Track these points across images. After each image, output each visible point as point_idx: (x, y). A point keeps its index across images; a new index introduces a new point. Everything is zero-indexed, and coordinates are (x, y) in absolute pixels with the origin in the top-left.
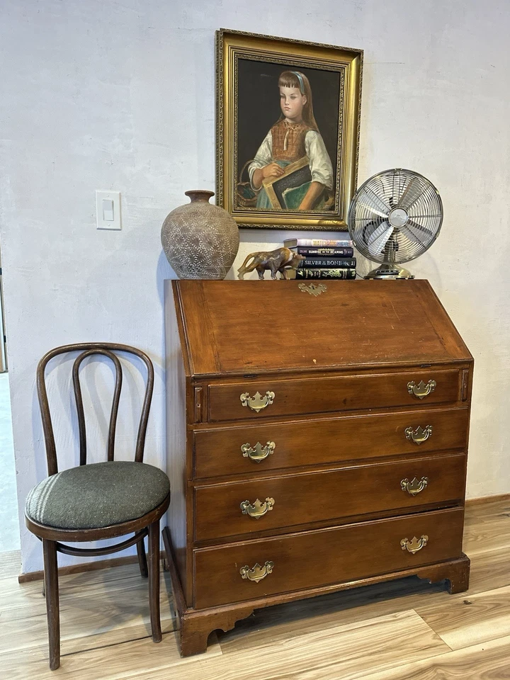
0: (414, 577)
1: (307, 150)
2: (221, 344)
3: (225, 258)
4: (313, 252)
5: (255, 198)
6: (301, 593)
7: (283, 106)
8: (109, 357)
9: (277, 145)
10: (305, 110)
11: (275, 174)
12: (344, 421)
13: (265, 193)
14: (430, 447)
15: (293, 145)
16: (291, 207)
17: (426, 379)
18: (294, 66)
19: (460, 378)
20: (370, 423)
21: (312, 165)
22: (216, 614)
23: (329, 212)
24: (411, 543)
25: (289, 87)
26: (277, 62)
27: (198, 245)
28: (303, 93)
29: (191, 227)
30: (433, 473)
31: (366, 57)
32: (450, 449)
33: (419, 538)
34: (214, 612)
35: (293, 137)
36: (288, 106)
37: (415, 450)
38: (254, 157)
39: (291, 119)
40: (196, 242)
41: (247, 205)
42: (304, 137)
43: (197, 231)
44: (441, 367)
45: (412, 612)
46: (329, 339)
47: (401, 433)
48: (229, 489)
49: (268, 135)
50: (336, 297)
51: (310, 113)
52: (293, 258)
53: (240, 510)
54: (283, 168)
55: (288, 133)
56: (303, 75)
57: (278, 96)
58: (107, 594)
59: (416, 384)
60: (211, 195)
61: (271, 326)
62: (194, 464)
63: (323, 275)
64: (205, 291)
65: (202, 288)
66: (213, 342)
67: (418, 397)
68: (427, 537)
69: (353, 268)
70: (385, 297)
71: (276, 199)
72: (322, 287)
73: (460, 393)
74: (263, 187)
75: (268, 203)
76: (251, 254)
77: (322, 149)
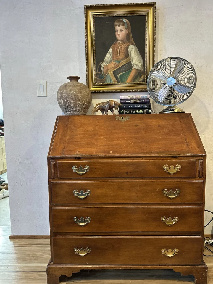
1: (129, 54)
2: (68, 143)
3: (81, 105)
4: (128, 101)
5: (104, 79)
7: (117, 35)
9: (114, 54)
10: (128, 36)
11: (114, 67)
12: (126, 183)
13: (109, 76)
14: (179, 201)
15: (122, 53)
16: (122, 81)
18: (121, 16)
19: (197, 164)
20: (141, 185)
21: (132, 61)
22: (63, 268)
23: (142, 82)
24: (168, 251)
25: (120, 26)
26: (113, 16)
27: (67, 100)
28: (127, 28)
29: (64, 92)
32: (192, 203)
33: (173, 249)
34: (62, 266)
35: (122, 49)
36: (119, 35)
37: (169, 201)
38: (104, 60)
39: (121, 41)
40: (66, 98)
41: (101, 82)
42: (128, 49)
43: (66, 93)
44: (184, 158)
46: (122, 142)
47: (161, 192)
48: (68, 210)
49: (110, 49)
50: (133, 122)
51: (130, 37)
53: (74, 221)
54: (118, 64)
55: (119, 47)
56: (126, 20)
59: (169, 166)
60: (79, 78)
61: (95, 135)
62: (52, 197)
63: (133, 112)
64: (69, 120)
65: (69, 119)
66: (64, 142)
67: (170, 173)
68: (178, 250)
69: (150, 108)
70: (162, 122)
71: (115, 78)
72: (128, 118)
73: (197, 173)
74: (108, 73)
75: (111, 80)
76: (97, 104)
77: (137, 53)
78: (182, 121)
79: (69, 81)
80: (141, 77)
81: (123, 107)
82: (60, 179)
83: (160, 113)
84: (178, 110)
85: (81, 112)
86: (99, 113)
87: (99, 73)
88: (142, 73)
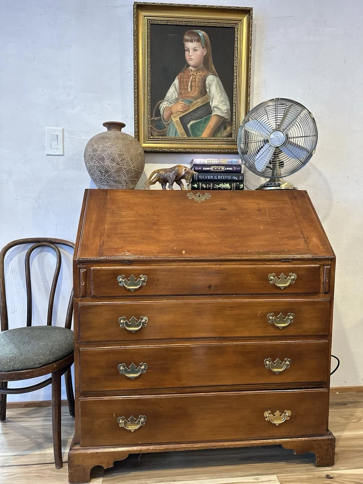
0: (279, 446)
1: (207, 90)
2: (109, 236)
3: (128, 172)
4: (207, 169)
5: (165, 129)
6: (171, 446)
7: (187, 57)
8: (54, 249)
9: (182, 88)
10: (205, 60)
11: (182, 110)
12: (209, 303)
13: (174, 125)
14: (292, 331)
15: (196, 87)
16: (195, 135)
17: (287, 272)
18: (195, 26)
19: (321, 272)
20: (232, 307)
21: (212, 102)
22: (97, 453)
23: (227, 138)
24: (274, 415)
25: (192, 42)
26: (180, 24)
27: (104, 162)
28: (204, 46)
29: (98, 148)
30: (296, 356)
31: (255, 13)
32: (312, 336)
33: (282, 412)
35: (195, 81)
36: (192, 57)
37: (278, 333)
38: (164, 98)
39: (194, 67)
40: (103, 159)
41: (159, 134)
42: (205, 81)
43: (103, 151)
44: (301, 262)
45: (274, 477)
46: (201, 235)
47: (264, 317)
48: (108, 352)
49: (176, 80)
50: (217, 203)
51: (210, 62)
52: (186, 172)
53: (118, 371)
54: (188, 105)
55: (191, 78)
56: (203, 32)
57: (182, 50)
58: (42, 425)
59: (278, 275)
60: (123, 125)
61: (154, 224)
62: (79, 330)
63: (215, 187)
64: (108, 197)
65: (107, 195)
66: (102, 235)
67: (279, 287)
68: (290, 412)
69: (242, 181)
70: (263, 204)
71: (183, 129)
72: (207, 195)
73: (322, 286)
74: (172, 120)
75: (176, 132)
76: (155, 171)
77: (220, 89)
78: (294, 203)
79: (105, 129)
80: (225, 128)
81: (198, 177)
82: (95, 298)
83: (257, 189)
84: (286, 186)
85: (127, 183)
86: (158, 186)
87: (156, 119)
88: (227, 123)
